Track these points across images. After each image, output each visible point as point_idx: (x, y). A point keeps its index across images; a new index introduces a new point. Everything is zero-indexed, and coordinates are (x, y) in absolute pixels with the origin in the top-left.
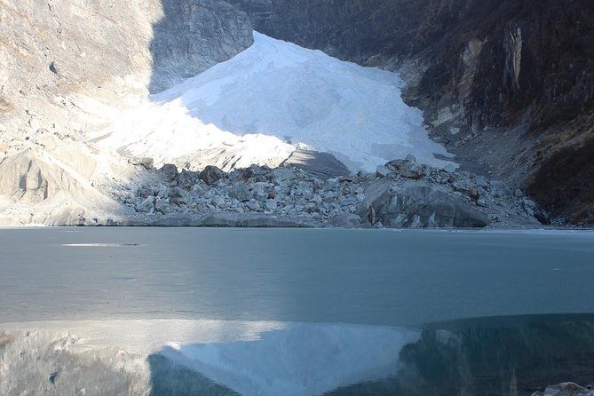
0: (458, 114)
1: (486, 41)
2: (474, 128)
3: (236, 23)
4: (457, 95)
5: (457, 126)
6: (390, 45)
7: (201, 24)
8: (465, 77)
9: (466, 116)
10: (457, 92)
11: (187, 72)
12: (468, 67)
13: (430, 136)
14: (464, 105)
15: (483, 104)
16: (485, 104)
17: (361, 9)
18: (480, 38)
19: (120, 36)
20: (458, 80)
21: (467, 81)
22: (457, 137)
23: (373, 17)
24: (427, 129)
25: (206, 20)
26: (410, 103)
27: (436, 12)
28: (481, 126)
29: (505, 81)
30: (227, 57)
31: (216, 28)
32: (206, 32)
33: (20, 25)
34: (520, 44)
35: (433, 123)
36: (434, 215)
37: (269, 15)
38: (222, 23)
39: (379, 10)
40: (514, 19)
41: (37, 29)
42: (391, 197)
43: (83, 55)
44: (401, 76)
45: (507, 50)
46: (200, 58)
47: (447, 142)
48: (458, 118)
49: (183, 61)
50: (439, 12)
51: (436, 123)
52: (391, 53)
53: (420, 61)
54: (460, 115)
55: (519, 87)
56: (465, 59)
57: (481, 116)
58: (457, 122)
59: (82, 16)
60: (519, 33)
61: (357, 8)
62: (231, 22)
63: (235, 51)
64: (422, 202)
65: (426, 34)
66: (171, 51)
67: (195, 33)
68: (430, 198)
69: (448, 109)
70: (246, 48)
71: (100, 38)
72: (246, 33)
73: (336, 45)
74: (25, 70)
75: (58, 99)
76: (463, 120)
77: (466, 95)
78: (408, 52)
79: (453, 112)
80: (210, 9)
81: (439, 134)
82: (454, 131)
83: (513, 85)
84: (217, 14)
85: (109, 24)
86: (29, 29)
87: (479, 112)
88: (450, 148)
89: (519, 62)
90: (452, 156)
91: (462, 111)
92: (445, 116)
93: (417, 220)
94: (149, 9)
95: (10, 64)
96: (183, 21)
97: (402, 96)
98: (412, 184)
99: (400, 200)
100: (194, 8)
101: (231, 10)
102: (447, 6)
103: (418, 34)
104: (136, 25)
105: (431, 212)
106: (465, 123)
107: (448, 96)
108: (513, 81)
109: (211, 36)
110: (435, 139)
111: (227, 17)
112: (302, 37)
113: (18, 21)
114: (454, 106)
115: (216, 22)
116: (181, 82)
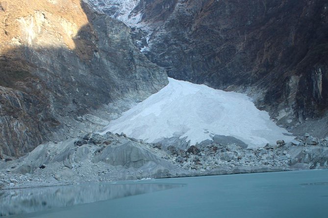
0: (290, 113)
1: (301, 76)
2: (300, 119)
3: (159, 74)
4: (288, 103)
5: (290, 119)
6: (238, 80)
7: (142, 75)
8: (291, 94)
9: (295, 113)
10: (287, 101)
11: (138, 100)
12: (292, 89)
13: (277, 124)
14: (293, 108)
15: (303, 107)
16: (305, 107)
17: (220, 62)
18: (297, 74)
19: (103, 84)
20: (287, 96)
21: (292, 96)
22: (292, 124)
23: (227, 66)
24: (274, 121)
25: (144, 73)
26: (261, 109)
27: (261, 62)
28: (304, 118)
29: (314, 95)
30: (156, 91)
31: (149, 76)
32: (144, 79)
33: (56, 81)
34: (321, 76)
35: (277, 118)
36: (326, 162)
37: (171, 68)
38: (153, 74)
39: (230, 63)
40: (317, 64)
41: (64, 82)
42: (305, 155)
43: (87, 94)
44: (248, 95)
45: (314, 80)
46: (143, 92)
47: (287, 127)
48: (290, 115)
49: (135, 94)
50: (263, 62)
51: (279, 118)
52: (239, 84)
53: (258, 87)
54: (291, 113)
55: (322, 97)
56: (290, 85)
57: (303, 113)
58: (290, 117)
59: (85, 74)
60: (320, 71)
61: (218, 62)
62: (157, 73)
63: (160, 88)
64: (320, 156)
65: (258, 73)
66: (128, 89)
67: (139, 79)
68: (324, 154)
69: (283, 110)
70: (165, 85)
71: (94, 85)
72: (165, 78)
73: (209, 82)
74: (61, 104)
75: (79, 118)
76: (293, 115)
77: (293, 103)
78: (249, 83)
79: (287, 112)
80: (146, 67)
81: (281, 123)
82: (290, 121)
83: (319, 97)
84: (149, 69)
85: (98, 78)
86: (61, 83)
87: (302, 111)
88: (289, 130)
89: (321, 86)
90: (291, 134)
91: (292, 111)
92: (283, 114)
93: (318, 164)
94: (115, 69)
95: (54, 102)
96: (132, 74)
97: (256, 105)
98: (313, 147)
99: (310, 156)
100: (138, 67)
101: (156, 67)
102: (267, 59)
103: (253, 74)
104: (110, 78)
105: (325, 161)
106: (294, 117)
107: (282, 104)
108: (319, 95)
109: (148, 81)
110: (280, 126)
111: (154, 71)
112: (190, 78)
113: (55, 80)
114: (286, 109)
115: (149, 73)
116: (136, 105)
